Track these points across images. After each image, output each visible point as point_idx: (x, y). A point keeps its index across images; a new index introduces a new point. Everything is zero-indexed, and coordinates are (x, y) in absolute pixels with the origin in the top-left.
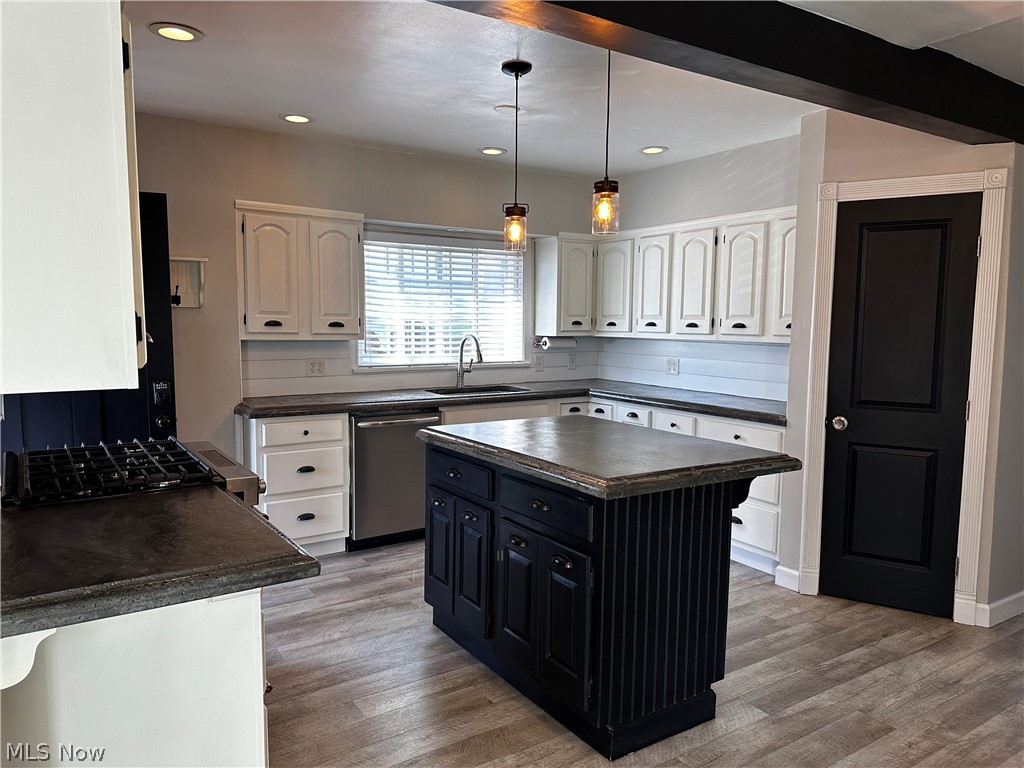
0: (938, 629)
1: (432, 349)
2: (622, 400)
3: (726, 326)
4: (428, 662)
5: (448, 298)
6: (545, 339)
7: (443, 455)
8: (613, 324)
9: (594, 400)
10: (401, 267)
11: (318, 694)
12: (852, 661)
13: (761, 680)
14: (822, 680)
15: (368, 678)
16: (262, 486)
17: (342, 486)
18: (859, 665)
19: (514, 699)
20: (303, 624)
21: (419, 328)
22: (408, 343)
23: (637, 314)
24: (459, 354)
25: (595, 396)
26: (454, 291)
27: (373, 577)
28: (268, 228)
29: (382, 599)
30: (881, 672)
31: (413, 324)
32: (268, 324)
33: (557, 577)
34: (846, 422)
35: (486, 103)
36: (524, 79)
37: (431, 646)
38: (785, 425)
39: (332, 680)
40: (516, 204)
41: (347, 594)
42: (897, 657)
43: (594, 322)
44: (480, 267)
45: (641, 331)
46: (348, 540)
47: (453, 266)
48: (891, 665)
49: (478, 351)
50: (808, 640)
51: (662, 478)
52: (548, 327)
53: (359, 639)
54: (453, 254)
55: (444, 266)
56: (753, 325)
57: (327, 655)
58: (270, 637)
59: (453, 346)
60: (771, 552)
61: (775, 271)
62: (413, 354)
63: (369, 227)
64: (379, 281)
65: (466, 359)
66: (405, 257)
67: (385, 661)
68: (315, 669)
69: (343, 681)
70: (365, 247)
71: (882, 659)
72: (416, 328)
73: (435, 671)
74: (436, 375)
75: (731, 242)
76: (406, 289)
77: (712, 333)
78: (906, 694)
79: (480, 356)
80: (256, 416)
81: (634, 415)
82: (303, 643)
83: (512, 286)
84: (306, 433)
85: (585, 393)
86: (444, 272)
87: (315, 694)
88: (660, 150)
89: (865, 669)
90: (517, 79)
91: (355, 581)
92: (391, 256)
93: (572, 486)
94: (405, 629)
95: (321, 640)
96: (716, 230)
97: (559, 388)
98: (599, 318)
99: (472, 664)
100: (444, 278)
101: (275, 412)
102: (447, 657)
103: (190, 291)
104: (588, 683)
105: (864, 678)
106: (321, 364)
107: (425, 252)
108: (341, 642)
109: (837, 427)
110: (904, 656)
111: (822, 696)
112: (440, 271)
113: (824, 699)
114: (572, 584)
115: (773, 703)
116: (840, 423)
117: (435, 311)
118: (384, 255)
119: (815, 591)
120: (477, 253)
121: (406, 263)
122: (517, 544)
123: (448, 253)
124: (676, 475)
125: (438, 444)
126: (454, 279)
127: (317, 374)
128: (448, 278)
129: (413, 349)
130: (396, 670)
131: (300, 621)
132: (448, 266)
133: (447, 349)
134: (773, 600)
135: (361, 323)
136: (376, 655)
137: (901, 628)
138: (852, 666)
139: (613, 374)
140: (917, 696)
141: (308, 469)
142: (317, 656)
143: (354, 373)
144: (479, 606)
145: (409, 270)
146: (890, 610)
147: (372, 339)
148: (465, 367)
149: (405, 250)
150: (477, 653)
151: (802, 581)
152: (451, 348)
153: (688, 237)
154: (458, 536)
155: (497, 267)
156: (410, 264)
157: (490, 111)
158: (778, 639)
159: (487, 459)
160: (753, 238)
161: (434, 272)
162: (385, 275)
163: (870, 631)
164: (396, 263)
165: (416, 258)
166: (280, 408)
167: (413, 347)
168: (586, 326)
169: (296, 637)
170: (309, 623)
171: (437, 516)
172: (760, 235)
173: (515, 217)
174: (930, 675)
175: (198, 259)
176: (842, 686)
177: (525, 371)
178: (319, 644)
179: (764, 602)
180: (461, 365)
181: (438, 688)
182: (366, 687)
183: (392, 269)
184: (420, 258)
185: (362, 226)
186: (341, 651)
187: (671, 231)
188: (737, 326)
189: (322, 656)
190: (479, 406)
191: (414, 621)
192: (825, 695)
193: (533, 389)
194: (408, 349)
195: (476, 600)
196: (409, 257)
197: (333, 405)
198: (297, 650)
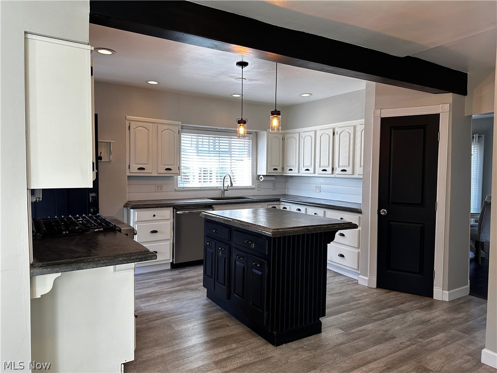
0: (426, 301)
1: (211, 180)
2: (294, 203)
3: (338, 171)
4: (203, 311)
5: (218, 158)
6: (261, 176)
7: (211, 222)
8: (291, 170)
9: (282, 203)
10: (198, 145)
11: (156, 322)
12: (385, 313)
13: (344, 319)
14: (370, 320)
15: (178, 316)
16: (135, 232)
17: (169, 239)
18: (387, 314)
19: (238, 324)
20: (151, 296)
21: (205, 171)
22: (200, 178)
23: (301, 166)
24: (222, 183)
25: (283, 201)
26: (221, 155)
27: (182, 279)
28: (140, 128)
29: (186, 287)
30: (396, 317)
31: (202, 169)
32: (139, 169)
33: (254, 270)
34: (386, 212)
35: (232, 77)
36: (245, 69)
37: (205, 305)
38: (361, 213)
39: (163, 317)
40: (242, 119)
41: (170, 285)
42: (404, 312)
43: (283, 169)
44: (232, 145)
45: (303, 173)
46: (172, 264)
47: (220, 144)
48: (401, 315)
49: (231, 181)
50: (367, 305)
51: (296, 229)
52: (262, 171)
53: (174, 302)
54: (220, 139)
55: (216, 144)
56: (349, 170)
57: (161, 308)
58: (137, 301)
59: (220, 179)
60: (356, 269)
61: (358, 146)
62: (202, 182)
63: (184, 127)
64: (187, 151)
65: (226, 185)
66: (199, 140)
67: (185, 310)
68: (156, 313)
69: (167, 317)
70: (182, 136)
71: (398, 312)
72: (204, 171)
73: (207, 314)
74: (212, 192)
75: (340, 134)
76: (199, 154)
77: (332, 174)
78: (405, 325)
79: (232, 183)
80: (133, 208)
81: (299, 210)
82: (151, 303)
83: (247, 153)
84: (154, 216)
85: (278, 200)
86: (217, 147)
87: (155, 322)
88: (309, 95)
89: (390, 316)
90: (242, 68)
91: (174, 280)
92: (193, 140)
93: (259, 232)
94: (195, 298)
95: (158, 302)
96: (334, 129)
97: (267, 198)
98: (285, 167)
99: (221, 311)
100: (216, 149)
101: (141, 206)
102: (211, 309)
103: (106, 154)
104: (266, 314)
105: (389, 319)
106: (162, 187)
107: (208, 138)
108: (167, 303)
109: (382, 214)
110: (408, 311)
111: (369, 325)
112: (215, 146)
113: (369, 327)
114: (260, 273)
115: (346, 328)
116: (384, 212)
117: (212, 163)
118: (190, 139)
119: (375, 286)
120: (231, 138)
121: (199, 143)
122: (239, 258)
123: (218, 139)
124: (302, 228)
125: (208, 218)
126: (221, 150)
127: (159, 190)
128: (218, 149)
129: (202, 180)
130: (189, 314)
131: (150, 295)
132: (218, 144)
133: (217, 180)
134: (357, 289)
135: (179, 168)
136: (182, 307)
137: (409, 301)
138: (384, 315)
139: (292, 192)
140: (410, 326)
141: (155, 232)
142: (157, 308)
143: (176, 191)
144: (224, 286)
145: (201, 146)
146: (407, 294)
147: (184, 176)
148: (225, 188)
149: (199, 137)
150: (224, 308)
151: (369, 281)
152: (219, 180)
153: (323, 132)
154: (216, 257)
155: (240, 145)
156: (201, 143)
157: (233, 80)
158: (354, 305)
159: (228, 224)
160: (349, 133)
161: (212, 147)
162: (190, 148)
163: (396, 302)
164: (195, 143)
165: (204, 140)
166: (143, 205)
167: (202, 179)
168: (280, 170)
169: (148, 301)
170: (153, 296)
171: (208, 249)
172: (352, 132)
173: (242, 124)
174: (418, 318)
175: (110, 141)
176: (379, 322)
177: (252, 191)
178: (158, 304)
179: (352, 290)
180: (224, 187)
181: (206, 320)
182: (176, 320)
183: (193, 145)
184: (206, 140)
185: (180, 127)
186: (167, 306)
187: (315, 129)
188: (342, 170)
189: (159, 308)
190: (230, 205)
191: (198, 296)
192: (370, 325)
193: (255, 198)
194: (200, 180)
195: (223, 283)
196: (201, 140)
197: (166, 204)
198: (148, 306)
